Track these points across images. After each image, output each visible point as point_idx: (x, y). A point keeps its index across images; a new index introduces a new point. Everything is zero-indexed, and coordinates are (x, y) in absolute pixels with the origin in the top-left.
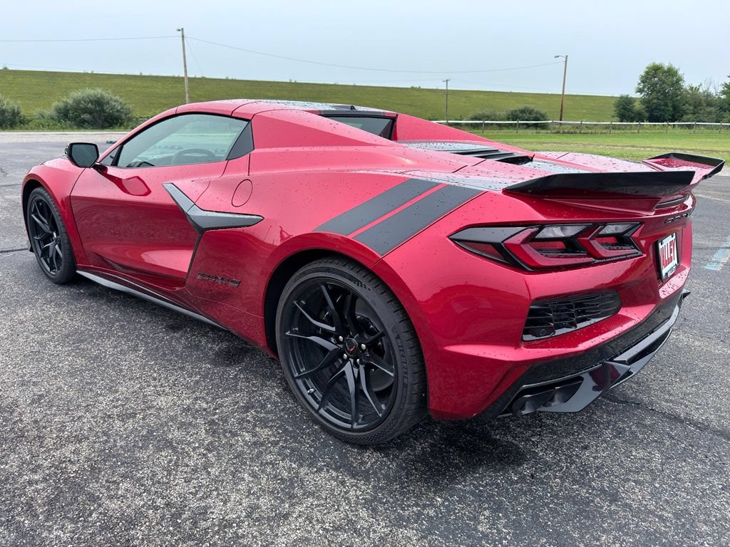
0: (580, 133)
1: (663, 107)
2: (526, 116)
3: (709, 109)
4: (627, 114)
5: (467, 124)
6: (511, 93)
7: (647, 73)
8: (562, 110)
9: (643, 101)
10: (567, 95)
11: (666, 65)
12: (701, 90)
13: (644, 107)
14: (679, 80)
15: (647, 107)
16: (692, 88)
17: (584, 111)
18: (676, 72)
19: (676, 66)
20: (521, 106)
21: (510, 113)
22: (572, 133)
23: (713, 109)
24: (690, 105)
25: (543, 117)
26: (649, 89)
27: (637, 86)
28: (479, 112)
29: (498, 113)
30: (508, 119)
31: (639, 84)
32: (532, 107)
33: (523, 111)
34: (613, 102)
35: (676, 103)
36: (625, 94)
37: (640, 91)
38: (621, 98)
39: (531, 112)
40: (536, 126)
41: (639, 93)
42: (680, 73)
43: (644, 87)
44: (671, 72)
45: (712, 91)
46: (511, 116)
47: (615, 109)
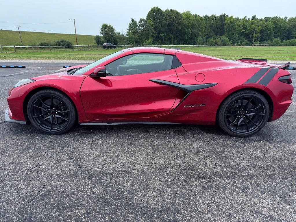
0: (89, 50)
1: (111, 40)
2: (64, 43)
3: (124, 41)
4: (100, 42)
5: (38, 47)
6: (48, 33)
7: (103, 27)
8: (77, 41)
9: (104, 38)
10: (77, 35)
11: (108, 25)
12: (120, 34)
13: (104, 40)
14: (114, 30)
15: (106, 40)
16: (117, 33)
17: (81, 41)
18: (112, 27)
19: (112, 25)
20: (61, 39)
21: (56, 42)
22: (86, 50)
23: (125, 40)
24: (119, 39)
25: (71, 44)
26: (104, 33)
27: (100, 32)
28: (42, 42)
29: (51, 42)
30: (56, 45)
31: (101, 31)
32: (65, 39)
33: (62, 41)
34: (94, 38)
35: (114, 38)
36: (97, 35)
37: (102, 34)
38: (96, 36)
39: (65, 42)
40: (69, 47)
41: (101, 35)
42: (113, 27)
43: (103, 32)
44: (110, 27)
45: (123, 34)
46: (57, 44)
47: (95, 40)
